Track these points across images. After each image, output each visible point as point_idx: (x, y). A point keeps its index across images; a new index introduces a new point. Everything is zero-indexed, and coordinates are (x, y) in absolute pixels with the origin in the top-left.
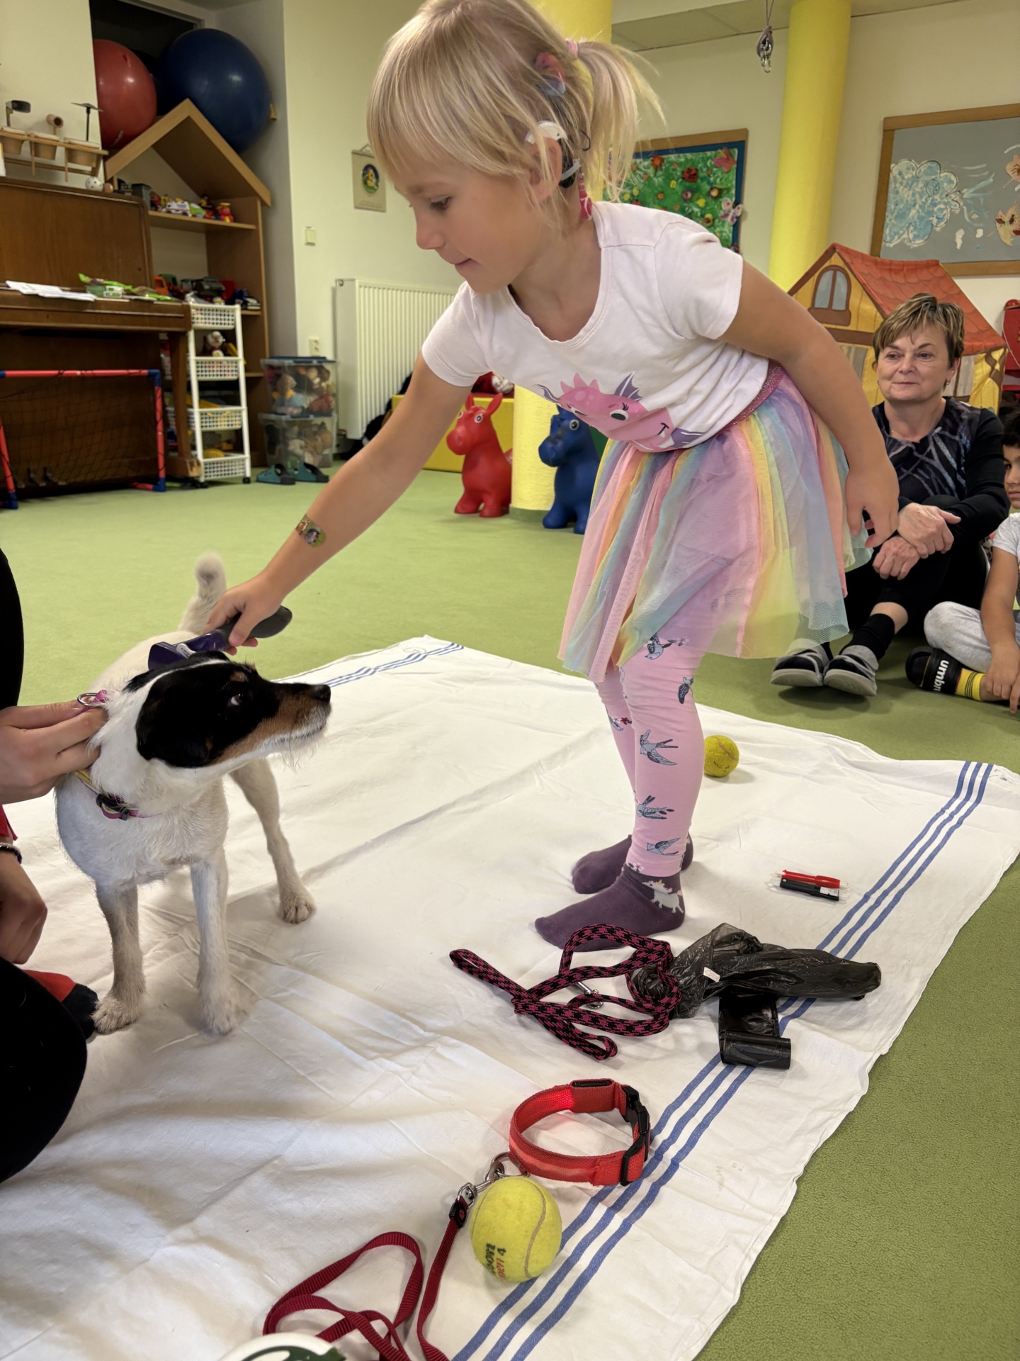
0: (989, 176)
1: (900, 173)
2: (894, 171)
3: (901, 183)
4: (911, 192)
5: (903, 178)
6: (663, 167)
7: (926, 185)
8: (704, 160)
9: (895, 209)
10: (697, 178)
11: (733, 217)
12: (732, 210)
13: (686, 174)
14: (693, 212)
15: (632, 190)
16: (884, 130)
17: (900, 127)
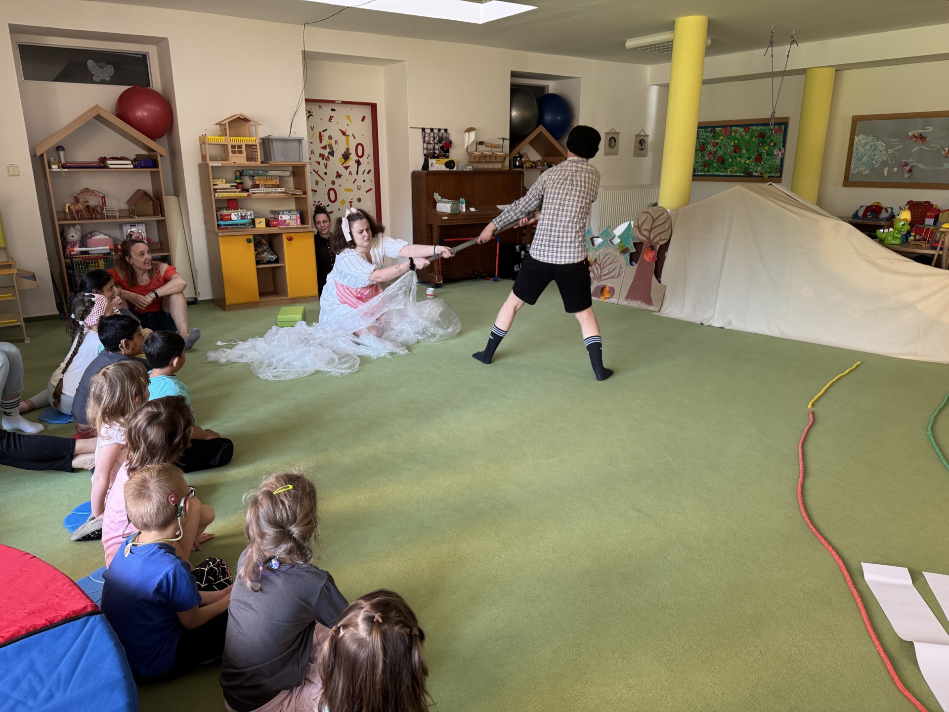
0: (901, 143)
1: (859, 141)
2: (856, 139)
3: (859, 145)
4: (864, 150)
5: (861, 143)
6: (750, 131)
7: (871, 147)
8: (769, 130)
9: (856, 156)
10: (765, 137)
11: (782, 155)
12: (780, 152)
13: (760, 135)
14: (762, 152)
15: (734, 141)
16: (853, 121)
17: (860, 120)
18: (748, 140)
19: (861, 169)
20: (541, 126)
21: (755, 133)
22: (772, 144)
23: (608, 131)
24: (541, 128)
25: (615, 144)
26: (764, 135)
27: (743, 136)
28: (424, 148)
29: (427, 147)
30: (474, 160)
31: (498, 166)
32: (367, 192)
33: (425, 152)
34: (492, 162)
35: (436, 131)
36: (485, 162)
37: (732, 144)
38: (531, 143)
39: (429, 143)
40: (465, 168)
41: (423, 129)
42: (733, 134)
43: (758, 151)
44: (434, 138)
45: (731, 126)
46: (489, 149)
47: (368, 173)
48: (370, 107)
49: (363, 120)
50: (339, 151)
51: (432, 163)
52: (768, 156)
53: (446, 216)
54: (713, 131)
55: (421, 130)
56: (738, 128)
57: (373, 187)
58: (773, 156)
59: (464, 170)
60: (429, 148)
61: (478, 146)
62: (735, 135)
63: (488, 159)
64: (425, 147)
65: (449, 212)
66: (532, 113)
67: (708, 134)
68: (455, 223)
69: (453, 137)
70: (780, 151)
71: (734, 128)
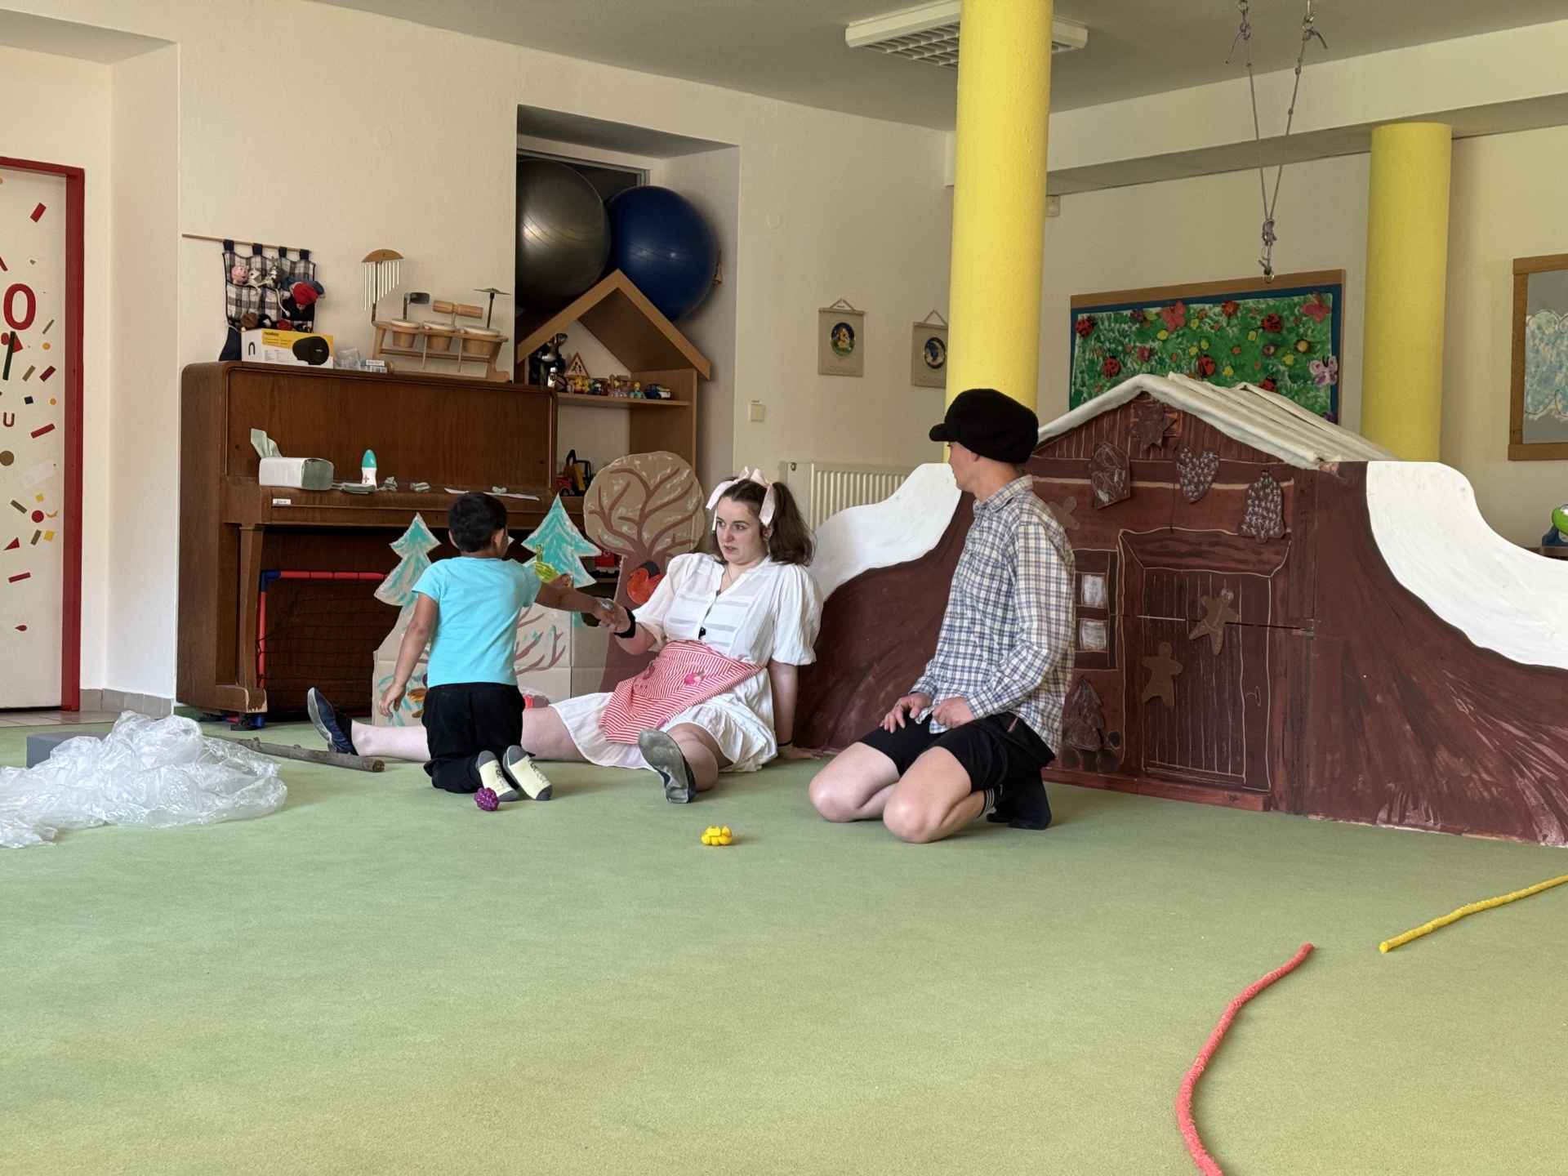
1: (1539, 328)
2: (1530, 323)
3: (1541, 340)
4: (1555, 352)
5: (1543, 333)
6: (1239, 314)
8: (1291, 307)
9: (1536, 371)
10: (1281, 328)
11: (1332, 377)
12: (1327, 370)
13: (1266, 323)
14: (1278, 371)
15: (1200, 342)
16: (1515, 275)
17: (1534, 272)
18: (1237, 339)
19: (1552, 406)
20: (618, 271)
21: (1254, 318)
22: (1302, 347)
23: (828, 306)
24: (617, 280)
25: (852, 345)
26: (1277, 323)
27: (1221, 329)
28: (228, 301)
29: (239, 296)
30: (394, 344)
31: (478, 372)
32: (35, 434)
33: (233, 310)
34: (456, 358)
35: (270, 254)
36: (429, 356)
37: (1194, 351)
38: (585, 320)
39: (244, 284)
40: (363, 365)
41: (229, 246)
42: (1194, 324)
43: (1265, 368)
44: (264, 273)
45: (1186, 302)
46: (448, 320)
47: (44, 377)
48: (64, 180)
49: (36, 215)
51: (252, 344)
52: (1294, 382)
53: (285, 497)
54: (1139, 318)
55: (221, 248)
56: (1207, 307)
57: (57, 416)
58: (1309, 382)
59: (360, 369)
60: (244, 298)
61: (411, 307)
62: (1199, 327)
63: (439, 345)
64: (233, 296)
65: (298, 484)
66: (587, 234)
67: (1125, 327)
68: (318, 521)
69: (327, 278)
70: (1326, 365)
71: (1195, 307)
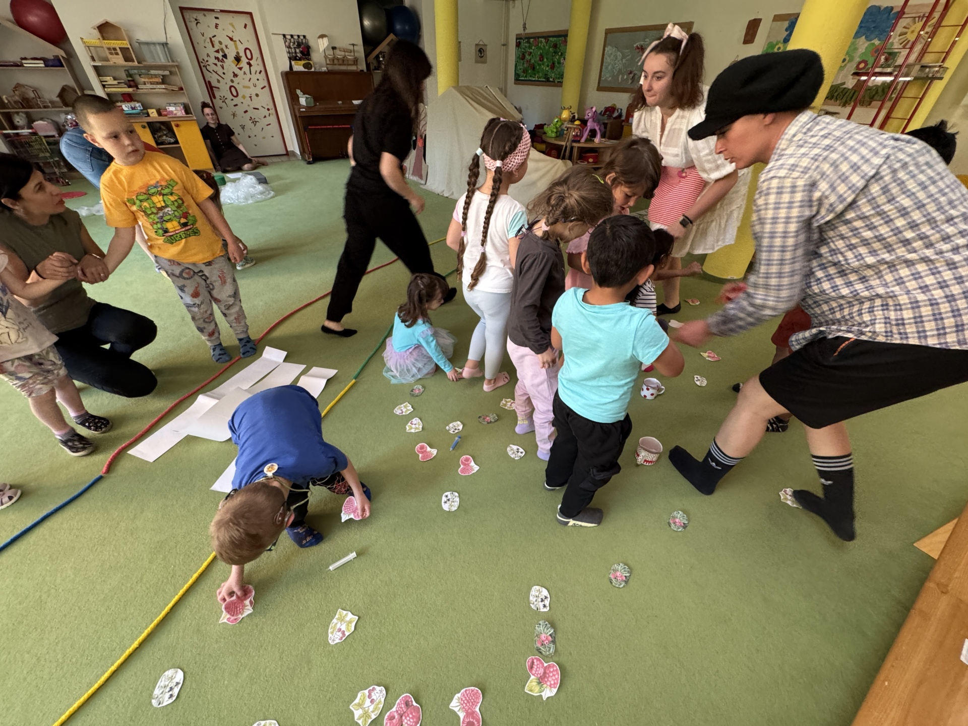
2: (606, 50)
3: (608, 55)
5: (608, 53)
6: (549, 42)
7: (614, 57)
8: (558, 41)
9: (605, 65)
11: (564, 63)
12: (563, 61)
13: (554, 46)
14: (555, 60)
15: (540, 50)
16: (605, 34)
17: (609, 33)
18: (548, 50)
20: (392, 34)
21: (551, 44)
22: (559, 54)
24: (392, 36)
26: (556, 46)
27: (545, 46)
28: (287, 52)
29: (289, 50)
30: (330, 62)
31: (354, 68)
32: (262, 88)
33: (288, 55)
34: (345, 65)
35: (295, 37)
36: (338, 64)
37: (539, 53)
39: (290, 47)
40: (321, 69)
41: (284, 36)
42: (539, 44)
43: (552, 59)
44: (294, 43)
46: (343, 53)
47: (260, 73)
48: (249, 15)
49: (245, 26)
50: (231, 55)
51: (295, 65)
52: (558, 64)
53: (303, 108)
55: (282, 37)
56: (542, 39)
57: (266, 84)
59: (320, 71)
60: (291, 51)
61: (332, 50)
62: (540, 46)
63: (341, 62)
65: (305, 105)
66: (381, 23)
67: (526, 44)
68: (313, 114)
69: (312, 43)
71: (540, 39)
